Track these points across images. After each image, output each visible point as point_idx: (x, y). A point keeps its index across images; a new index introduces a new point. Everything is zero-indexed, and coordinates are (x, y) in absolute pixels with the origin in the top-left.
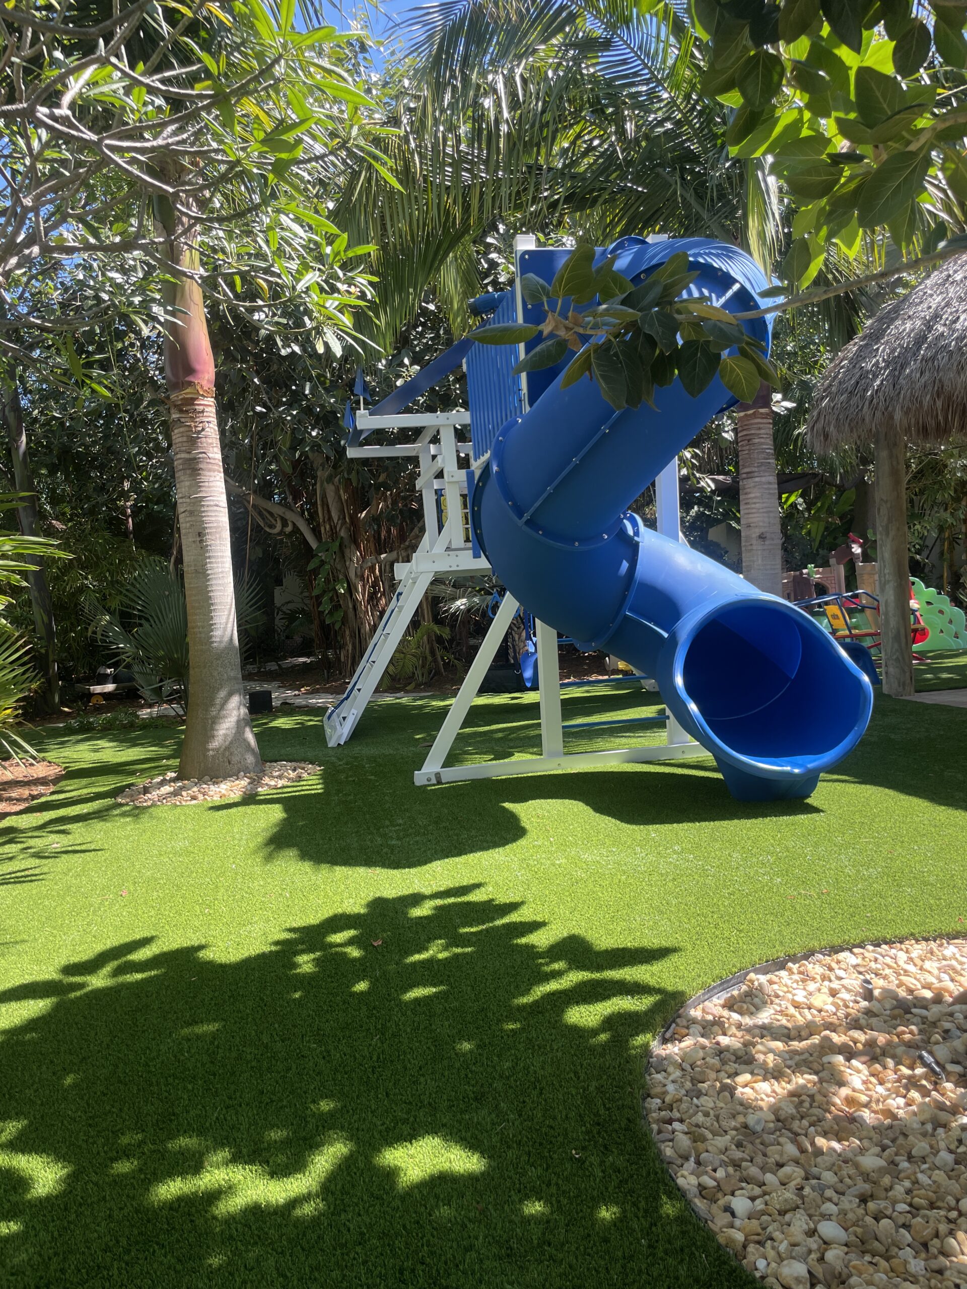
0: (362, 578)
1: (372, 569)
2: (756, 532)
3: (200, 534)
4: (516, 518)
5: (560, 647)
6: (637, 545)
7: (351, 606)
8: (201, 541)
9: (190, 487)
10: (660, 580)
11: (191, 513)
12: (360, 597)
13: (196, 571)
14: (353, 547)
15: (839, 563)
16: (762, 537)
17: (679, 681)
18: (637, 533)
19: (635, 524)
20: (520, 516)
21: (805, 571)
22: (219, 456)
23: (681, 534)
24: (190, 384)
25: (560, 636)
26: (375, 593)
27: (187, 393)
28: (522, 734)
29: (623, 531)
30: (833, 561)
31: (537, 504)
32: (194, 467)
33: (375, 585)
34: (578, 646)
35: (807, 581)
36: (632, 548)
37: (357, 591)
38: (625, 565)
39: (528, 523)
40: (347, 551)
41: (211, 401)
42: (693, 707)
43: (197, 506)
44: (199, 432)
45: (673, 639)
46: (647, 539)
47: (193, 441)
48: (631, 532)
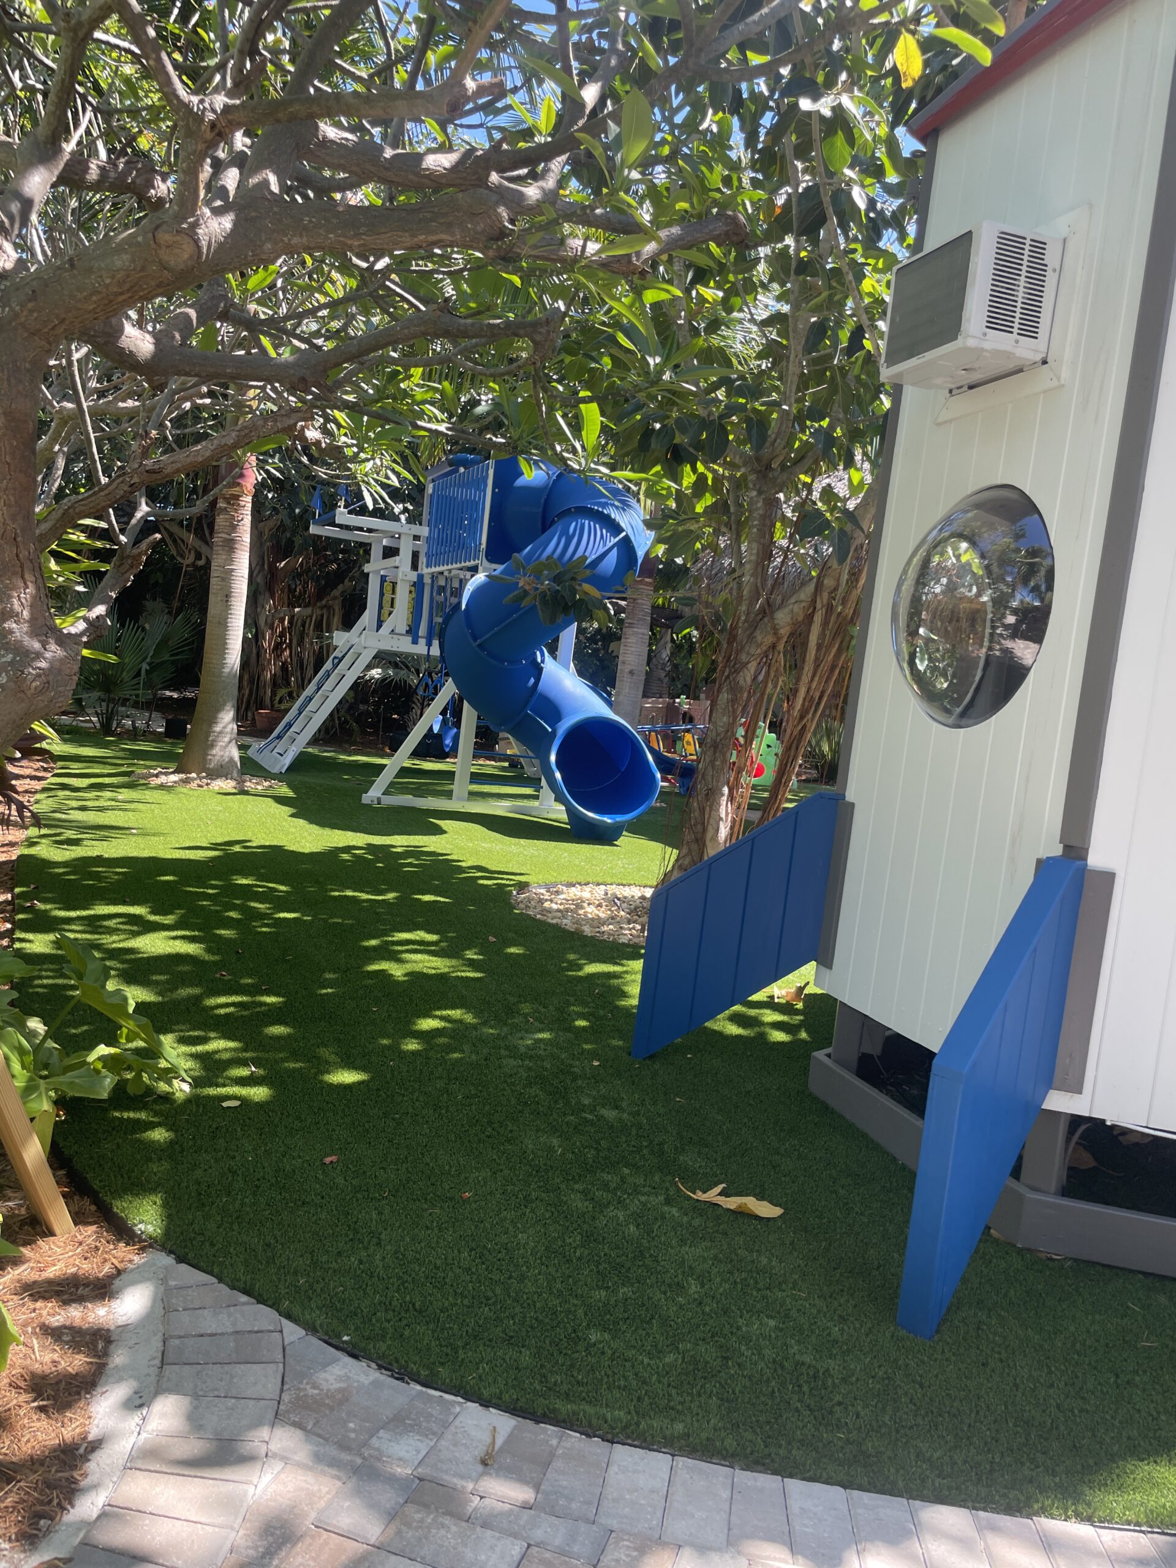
0: (272, 627)
1: (282, 620)
2: (627, 668)
3: (227, 596)
4: (471, 641)
5: (478, 727)
6: (542, 669)
7: (254, 651)
8: (227, 601)
9: (226, 559)
10: (552, 695)
11: (223, 579)
12: (266, 645)
13: (219, 623)
14: (267, 594)
15: (707, 699)
16: (631, 672)
17: (553, 758)
18: (543, 661)
19: (543, 655)
20: (475, 640)
21: (677, 700)
22: (248, 540)
23: (572, 664)
24: (239, 484)
25: (479, 718)
26: (281, 643)
27: (235, 491)
28: (431, 788)
29: (535, 659)
30: (702, 696)
31: (487, 636)
32: (230, 546)
33: (282, 635)
34: (492, 727)
35: (677, 709)
36: (538, 670)
37: (264, 639)
38: (532, 680)
39: (480, 646)
40: (261, 599)
41: (249, 499)
42: (558, 775)
43: (228, 576)
44: (239, 521)
45: (554, 733)
46: (550, 665)
47: (234, 528)
48: (539, 660)
